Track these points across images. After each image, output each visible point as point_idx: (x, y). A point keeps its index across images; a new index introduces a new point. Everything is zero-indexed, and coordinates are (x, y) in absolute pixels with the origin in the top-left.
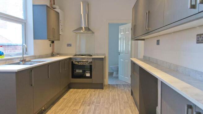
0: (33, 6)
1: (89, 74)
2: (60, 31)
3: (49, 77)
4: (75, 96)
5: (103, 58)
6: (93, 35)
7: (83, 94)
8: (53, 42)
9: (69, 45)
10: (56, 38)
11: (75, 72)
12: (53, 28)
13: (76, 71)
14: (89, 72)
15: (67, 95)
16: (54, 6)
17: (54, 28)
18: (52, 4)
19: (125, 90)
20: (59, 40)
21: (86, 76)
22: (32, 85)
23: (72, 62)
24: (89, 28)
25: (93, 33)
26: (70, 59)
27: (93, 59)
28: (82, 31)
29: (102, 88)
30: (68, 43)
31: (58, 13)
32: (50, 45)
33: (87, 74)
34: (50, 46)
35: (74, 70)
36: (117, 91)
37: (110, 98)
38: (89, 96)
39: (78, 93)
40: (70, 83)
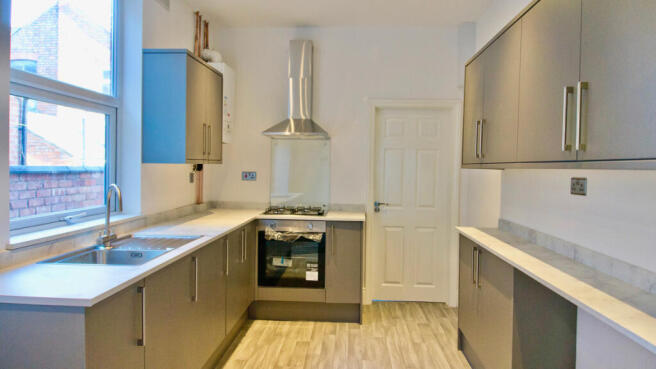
0: (145, 53)
1: (316, 274)
2: (224, 132)
3: (193, 299)
4: (274, 352)
5: (361, 222)
6: (325, 145)
7: (297, 343)
8: (199, 167)
9: (248, 176)
10: (212, 157)
11: (268, 266)
12: (205, 125)
13: (271, 261)
14: (316, 266)
15: (248, 347)
16: (206, 53)
17: (208, 124)
18: (199, 48)
19: (433, 325)
20: (219, 161)
21: (304, 279)
22: (140, 343)
23: (262, 234)
24: (316, 121)
25: (328, 138)
26: (255, 222)
27: (329, 223)
28: (287, 133)
29: (358, 321)
30: (246, 170)
31: (219, 76)
32: (192, 175)
33: (308, 273)
34: (192, 181)
35: (268, 258)
36: (406, 331)
37: (392, 359)
38: (318, 352)
39: (283, 339)
40: (254, 301)
